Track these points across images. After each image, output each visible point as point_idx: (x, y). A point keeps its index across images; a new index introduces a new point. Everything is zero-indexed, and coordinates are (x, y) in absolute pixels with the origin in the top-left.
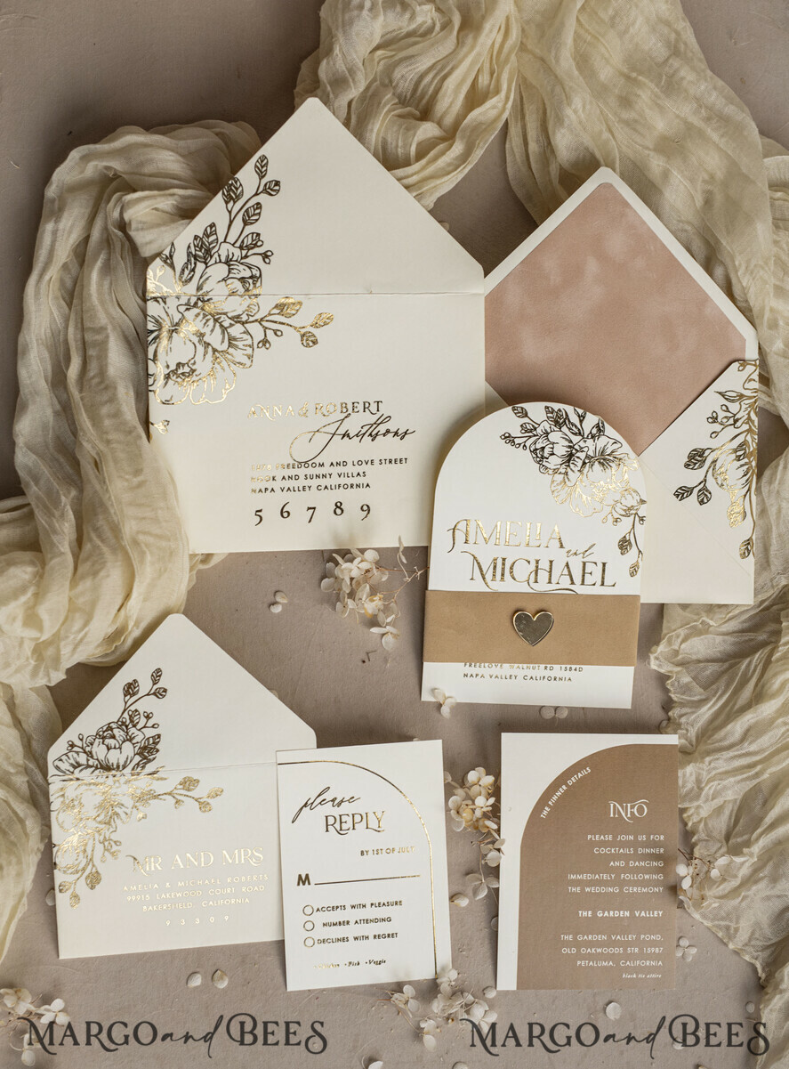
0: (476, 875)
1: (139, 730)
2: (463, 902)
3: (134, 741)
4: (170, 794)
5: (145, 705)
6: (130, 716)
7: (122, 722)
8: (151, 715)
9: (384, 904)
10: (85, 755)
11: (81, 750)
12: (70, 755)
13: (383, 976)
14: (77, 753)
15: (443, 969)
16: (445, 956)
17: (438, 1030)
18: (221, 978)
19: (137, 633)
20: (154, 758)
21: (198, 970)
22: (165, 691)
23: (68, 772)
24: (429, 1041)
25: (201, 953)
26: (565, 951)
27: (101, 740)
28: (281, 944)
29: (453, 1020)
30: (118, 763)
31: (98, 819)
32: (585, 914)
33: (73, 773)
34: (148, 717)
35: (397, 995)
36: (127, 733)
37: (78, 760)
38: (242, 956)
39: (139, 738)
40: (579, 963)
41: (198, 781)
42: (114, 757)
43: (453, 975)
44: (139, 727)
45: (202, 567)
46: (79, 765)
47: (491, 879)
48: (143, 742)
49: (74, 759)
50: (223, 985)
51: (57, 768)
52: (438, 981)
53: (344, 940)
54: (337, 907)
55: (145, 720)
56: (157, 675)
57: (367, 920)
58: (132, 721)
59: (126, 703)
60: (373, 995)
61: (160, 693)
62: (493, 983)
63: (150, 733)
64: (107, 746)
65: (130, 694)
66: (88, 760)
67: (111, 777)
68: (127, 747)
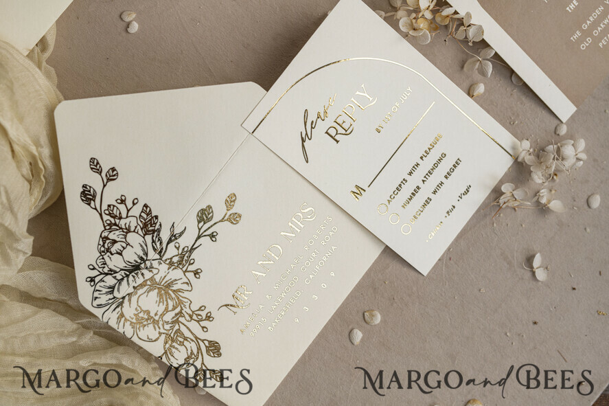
0: (470, 61)
1: (127, 217)
2: (481, 89)
3: (132, 229)
4: (199, 237)
5: (110, 195)
6: (110, 214)
7: (109, 225)
8: (123, 198)
9: (429, 149)
10: (109, 277)
11: (102, 276)
12: (98, 288)
13: (479, 196)
14: (102, 280)
15: (514, 148)
16: (506, 138)
17: (553, 192)
18: (372, 316)
19: (46, 152)
20: (160, 225)
21: (350, 327)
22: (113, 169)
23: (111, 301)
24: (556, 205)
25: (340, 314)
26: (583, 46)
27: (108, 254)
28: (388, 251)
29: (556, 175)
30: (139, 256)
31: (170, 307)
32: (572, 6)
33: (114, 297)
34: (123, 202)
35: (502, 200)
36: (121, 228)
37: (108, 285)
38: (369, 287)
39: (133, 223)
40: (601, 45)
41: (209, 207)
42: (131, 255)
43: (526, 145)
44: (124, 215)
45: (47, 55)
46: (113, 288)
47: (483, 52)
48: (139, 222)
49: (105, 287)
50: (378, 319)
51: (99, 306)
52: (520, 160)
53: (428, 201)
54: (400, 185)
55: (123, 206)
56: (95, 166)
57: (429, 172)
58: (114, 217)
59: (96, 209)
60: (485, 216)
61: (112, 175)
62: (556, 122)
63: (136, 211)
64: (118, 253)
65: (91, 199)
66: (115, 277)
67: (145, 271)
68: (131, 237)
